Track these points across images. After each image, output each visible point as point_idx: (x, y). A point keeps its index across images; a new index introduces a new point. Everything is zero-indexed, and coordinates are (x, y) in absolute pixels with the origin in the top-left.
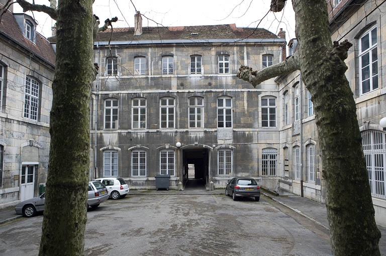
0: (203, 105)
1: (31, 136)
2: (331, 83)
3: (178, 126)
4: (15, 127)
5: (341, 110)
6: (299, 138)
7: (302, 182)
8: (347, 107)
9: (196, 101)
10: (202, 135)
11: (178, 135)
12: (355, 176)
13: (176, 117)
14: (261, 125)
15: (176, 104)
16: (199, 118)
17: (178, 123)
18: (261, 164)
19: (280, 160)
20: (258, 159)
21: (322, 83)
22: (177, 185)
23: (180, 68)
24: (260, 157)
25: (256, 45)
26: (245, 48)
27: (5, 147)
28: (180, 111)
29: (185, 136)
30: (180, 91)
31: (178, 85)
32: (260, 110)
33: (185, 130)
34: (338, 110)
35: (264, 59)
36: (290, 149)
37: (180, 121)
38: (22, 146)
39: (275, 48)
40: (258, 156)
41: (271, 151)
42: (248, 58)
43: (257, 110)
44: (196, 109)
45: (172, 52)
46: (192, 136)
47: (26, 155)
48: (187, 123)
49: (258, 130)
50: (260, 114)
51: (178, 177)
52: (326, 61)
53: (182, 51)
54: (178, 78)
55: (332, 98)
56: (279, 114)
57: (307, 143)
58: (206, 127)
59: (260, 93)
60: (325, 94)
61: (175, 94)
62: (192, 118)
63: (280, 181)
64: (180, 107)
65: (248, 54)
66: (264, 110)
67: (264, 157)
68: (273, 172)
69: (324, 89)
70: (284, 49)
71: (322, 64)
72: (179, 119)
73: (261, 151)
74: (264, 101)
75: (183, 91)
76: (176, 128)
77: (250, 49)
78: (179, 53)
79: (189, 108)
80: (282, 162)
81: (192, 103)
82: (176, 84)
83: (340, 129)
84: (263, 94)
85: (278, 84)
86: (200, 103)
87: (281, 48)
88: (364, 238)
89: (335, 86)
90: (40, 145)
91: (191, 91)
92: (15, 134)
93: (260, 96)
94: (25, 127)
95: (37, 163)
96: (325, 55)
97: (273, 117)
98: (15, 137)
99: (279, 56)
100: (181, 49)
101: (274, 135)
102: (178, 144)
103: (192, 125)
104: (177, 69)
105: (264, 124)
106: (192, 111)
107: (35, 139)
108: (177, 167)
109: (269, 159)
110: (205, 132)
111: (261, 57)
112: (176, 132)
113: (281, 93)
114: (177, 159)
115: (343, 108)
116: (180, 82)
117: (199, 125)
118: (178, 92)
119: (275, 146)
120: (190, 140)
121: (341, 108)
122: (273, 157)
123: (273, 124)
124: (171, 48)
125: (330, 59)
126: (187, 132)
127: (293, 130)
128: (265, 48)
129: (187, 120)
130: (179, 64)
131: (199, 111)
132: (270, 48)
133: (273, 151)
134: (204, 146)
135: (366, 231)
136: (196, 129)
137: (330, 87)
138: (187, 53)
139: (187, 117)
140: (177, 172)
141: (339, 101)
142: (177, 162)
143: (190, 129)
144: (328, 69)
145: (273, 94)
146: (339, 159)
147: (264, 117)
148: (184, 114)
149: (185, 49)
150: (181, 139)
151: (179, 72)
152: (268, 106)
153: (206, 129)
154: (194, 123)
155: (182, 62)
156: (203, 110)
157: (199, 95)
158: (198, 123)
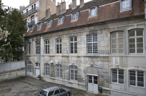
1: (92, 62)
4: (82, 59)
27: (78, 67)
38: (86, 66)
47: (89, 71)
90: (98, 66)
92: (82, 62)
94: (87, 58)
95: (97, 75)
98: (83, 63)
107: (94, 63)
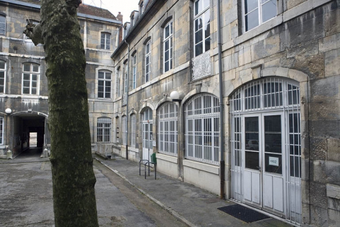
0: (39, 72)
2: (57, 35)
3: (9, 92)
5: (62, 62)
6: (126, 108)
7: (127, 146)
8: (69, 59)
9: (32, 67)
10: (36, 102)
11: (9, 101)
12: (71, 127)
13: (7, 81)
14: (97, 96)
15: (8, 67)
16: (34, 85)
17: (9, 88)
18: (96, 131)
19: (113, 128)
20: (94, 127)
21: (50, 34)
22: (6, 154)
23: (13, 30)
24: (96, 125)
25: (95, 22)
26: (85, 23)
28: (12, 76)
29: (17, 102)
30: (12, 55)
31: (10, 48)
32: (97, 81)
33: (17, 96)
34: (59, 63)
35: (103, 37)
36: (120, 118)
37: (12, 87)
39: (113, 28)
40: (94, 124)
41: (105, 119)
42: (88, 33)
43: (94, 82)
44: (31, 75)
45: (4, 12)
46: (25, 102)
48: (21, 89)
49: (94, 100)
50: (97, 86)
51: (6, 144)
52: (56, 13)
53: (17, 13)
54: (11, 40)
55: (56, 49)
56: (114, 87)
57: (131, 112)
58: (41, 94)
59: (97, 66)
60: (51, 45)
61: (7, 57)
62: (27, 84)
63: (113, 147)
64: (12, 72)
65: (87, 28)
66: (101, 83)
67: (100, 125)
68: (108, 139)
69: (51, 40)
70: (121, 30)
71: (52, 15)
72: (10, 84)
73: (96, 120)
74: (101, 74)
75: (17, 55)
76: (7, 93)
77: (90, 25)
78: (13, 15)
79: (23, 75)
80: (115, 130)
81: (27, 69)
82: (8, 47)
83: (60, 80)
84: (100, 68)
85: (114, 61)
86: (36, 69)
87: (118, 29)
88: (74, 186)
89: (60, 38)
91: (26, 56)
93: (97, 69)
96: (56, 7)
97: (108, 89)
99: (116, 35)
100: (16, 10)
101: (109, 106)
102: (8, 110)
103: (26, 91)
104: (10, 31)
105: (100, 95)
106: (27, 77)
108: (6, 134)
109: (104, 127)
110: (40, 99)
111: (100, 34)
112: (6, 98)
113: (116, 68)
114: (6, 125)
115: (64, 60)
116: (13, 45)
117: (34, 92)
118: (10, 56)
119: (109, 116)
120: (23, 107)
121: (62, 60)
122: (108, 125)
123: (108, 96)
124: (3, 8)
125: (60, 11)
126: (20, 98)
127: (123, 101)
128: (104, 26)
129: (21, 86)
130: (13, 26)
131: (35, 78)
132: (108, 28)
133: (107, 120)
134: (39, 113)
135: (76, 179)
136: (30, 95)
137: (56, 39)
138: (22, 17)
139: (21, 83)
140: (6, 140)
141: (62, 53)
142: (6, 130)
143: (23, 96)
144: (56, 21)
145: (110, 69)
146: (58, 110)
147: (100, 89)
148: (16, 80)
149: (20, 12)
150: (12, 105)
151: (12, 34)
152: (104, 79)
153: (41, 97)
154: (28, 89)
155: (16, 24)
156: (39, 76)
157: (35, 61)
158: (33, 90)
